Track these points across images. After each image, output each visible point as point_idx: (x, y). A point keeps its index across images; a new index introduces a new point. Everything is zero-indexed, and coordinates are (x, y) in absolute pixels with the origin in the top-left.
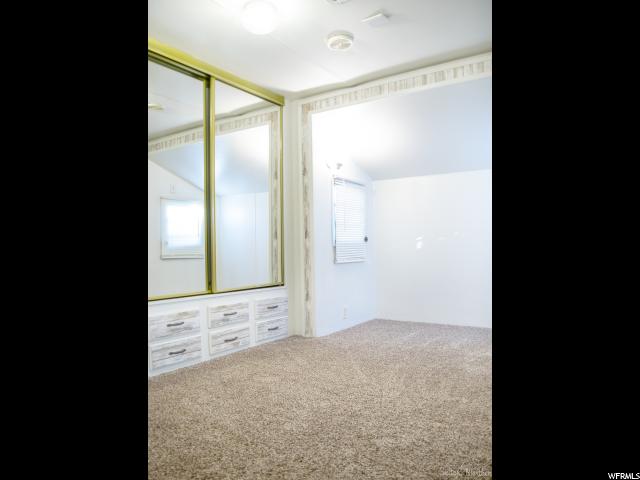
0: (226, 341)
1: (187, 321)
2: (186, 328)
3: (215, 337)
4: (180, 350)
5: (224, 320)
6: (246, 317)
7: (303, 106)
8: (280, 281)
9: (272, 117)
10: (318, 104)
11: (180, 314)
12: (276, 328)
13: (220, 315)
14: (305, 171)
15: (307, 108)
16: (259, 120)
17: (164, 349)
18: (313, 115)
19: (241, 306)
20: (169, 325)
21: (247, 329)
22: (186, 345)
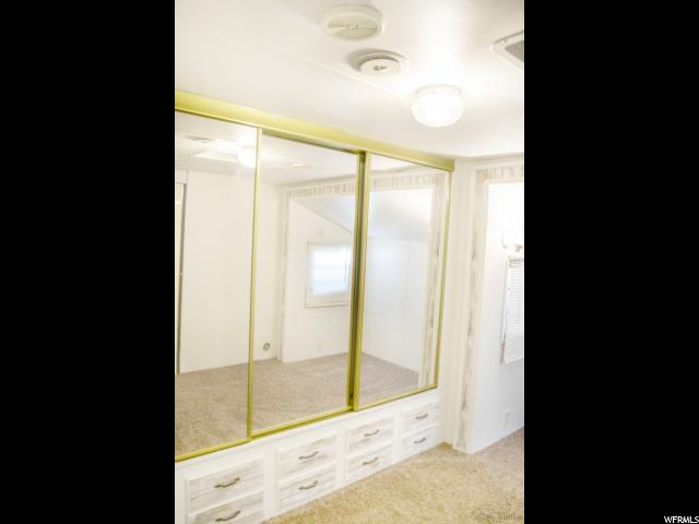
0: (365, 464)
1: (321, 449)
2: (319, 458)
3: (352, 462)
4: (311, 483)
5: (364, 441)
6: (389, 433)
7: (478, 172)
8: (431, 382)
9: (437, 181)
10: (498, 172)
11: (314, 443)
12: (424, 439)
13: (361, 436)
14: (474, 254)
15: (484, 176)
16: (421, 180)
17: (293, 485)
18: (490, 186)
19: (384, 422)
20: (301, 458)
21: (390, 446)
22: (319, 475)
